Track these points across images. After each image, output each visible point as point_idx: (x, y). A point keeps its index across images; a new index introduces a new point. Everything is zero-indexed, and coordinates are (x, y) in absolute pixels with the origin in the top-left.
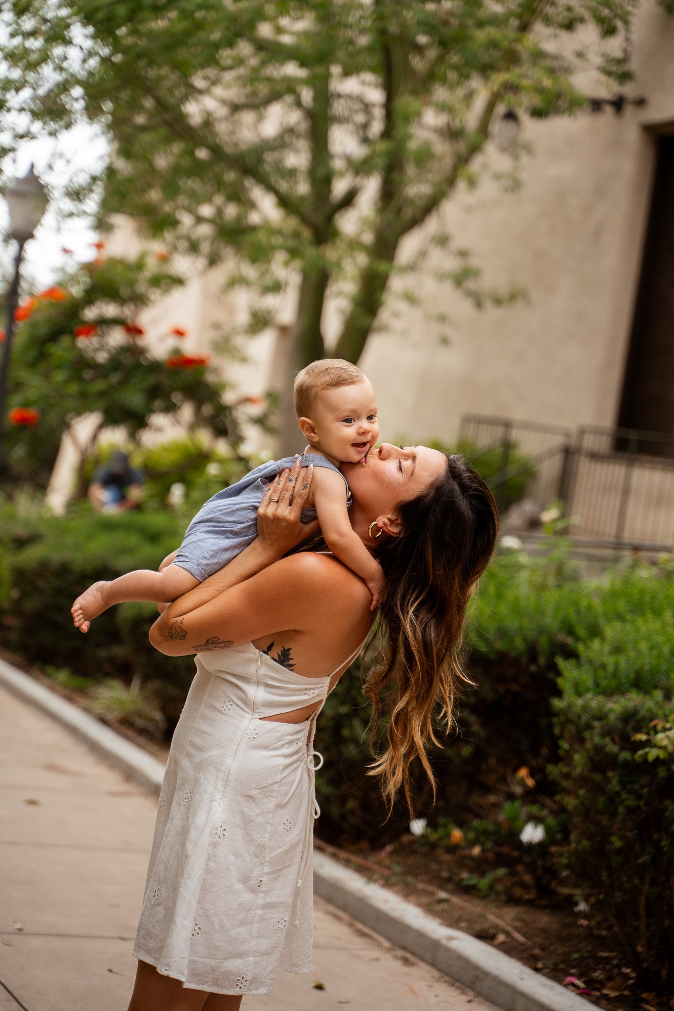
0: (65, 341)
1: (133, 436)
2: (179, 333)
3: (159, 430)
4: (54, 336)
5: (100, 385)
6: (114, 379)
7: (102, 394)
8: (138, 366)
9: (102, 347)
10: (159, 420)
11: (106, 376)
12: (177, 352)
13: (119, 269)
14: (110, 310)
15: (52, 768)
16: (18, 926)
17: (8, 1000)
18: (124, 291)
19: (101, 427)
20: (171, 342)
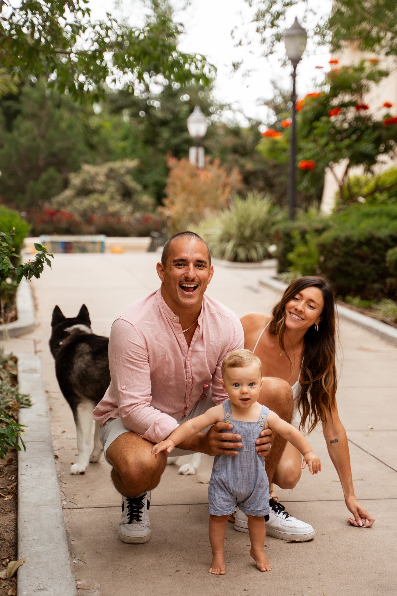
0: (324, 119)
1: (368, 170)
2: (388, 105)
3: (384, 163)
4: (317, 117)
5: (347, 142)
6: (354, 137)
7: (348, 147)
8: (368, 128)
9: (344, 120)
10: (382, 158)
11: (349, 137)
12: (388, 116)
13: (351, 71)
14: (347, 98)
15: (362, 349)
16: (370, 427)
17: (377, 462)
18: (354, 86)
19: (349, 167)
20: (384, 111)
